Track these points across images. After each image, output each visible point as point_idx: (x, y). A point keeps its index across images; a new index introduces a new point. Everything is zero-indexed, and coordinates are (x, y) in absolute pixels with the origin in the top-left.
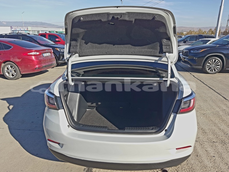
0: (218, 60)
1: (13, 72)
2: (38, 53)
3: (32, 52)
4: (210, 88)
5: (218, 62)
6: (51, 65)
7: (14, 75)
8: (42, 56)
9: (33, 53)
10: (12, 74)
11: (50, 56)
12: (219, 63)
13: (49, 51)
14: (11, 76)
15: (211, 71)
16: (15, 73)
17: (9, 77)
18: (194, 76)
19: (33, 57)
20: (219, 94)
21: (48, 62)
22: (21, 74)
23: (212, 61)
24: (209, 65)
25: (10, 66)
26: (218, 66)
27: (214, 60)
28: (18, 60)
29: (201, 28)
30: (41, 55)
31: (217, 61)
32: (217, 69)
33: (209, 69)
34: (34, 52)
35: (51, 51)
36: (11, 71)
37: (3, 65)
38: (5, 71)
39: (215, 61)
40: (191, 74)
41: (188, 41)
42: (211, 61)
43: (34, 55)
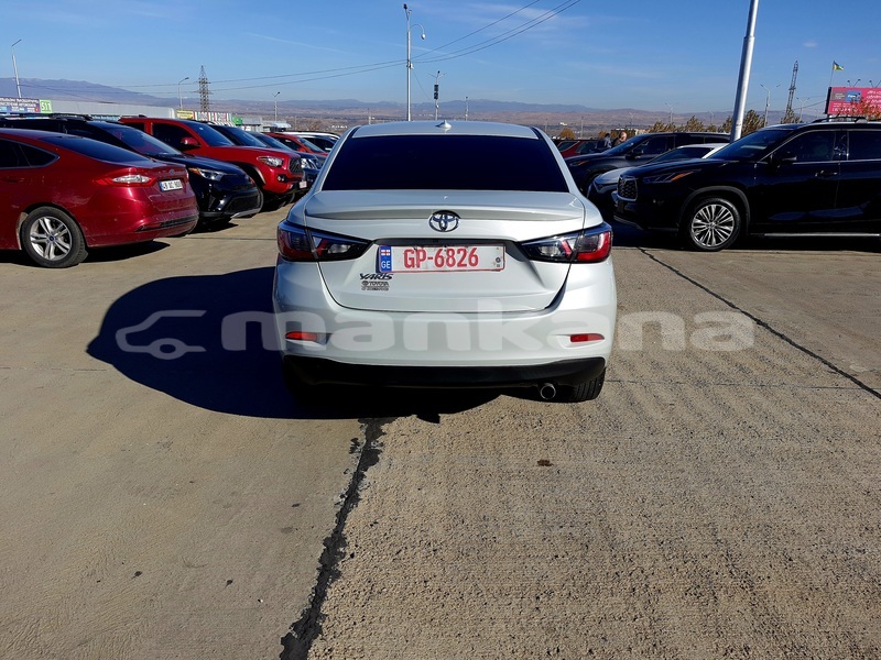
0: (726, 205)
1: (60, 240)
2: (145, 179)
3: (127, 173)
4: (695, 283)
5: (726, 211)
6: (185, 221)
7: (63, 253)
8: (158, 190)
9: (128, 179)
10: (56, 248)
11: (181, 192)
12: (729, 216)
13: (180, 173)
14: (53, 256)
15: (705, 242)
16: (68, 246)
17: (46, 257)
18: (652, 257)
19: (130, 192)
20: (717, 296)
21: (175, 211)
22: (87, 248)
23: (710, 208)
24: (699, 221)
25: (47, 221)
26: (727, 228)
27: (714, 207)
28: (78, 201)
29: (699, 114)
30: (155, 187)
31: (724, 208)
32: (726, 236)
33: (699, 237)
34: (134, 173)
35: (183, 173)
36: (52, 239)
37: (23, 217)
38: (32, 239)
39: (718, 209)
40: (643, 251)
41: (640, 154)
42: (705, 210)
43: (132, 185)
